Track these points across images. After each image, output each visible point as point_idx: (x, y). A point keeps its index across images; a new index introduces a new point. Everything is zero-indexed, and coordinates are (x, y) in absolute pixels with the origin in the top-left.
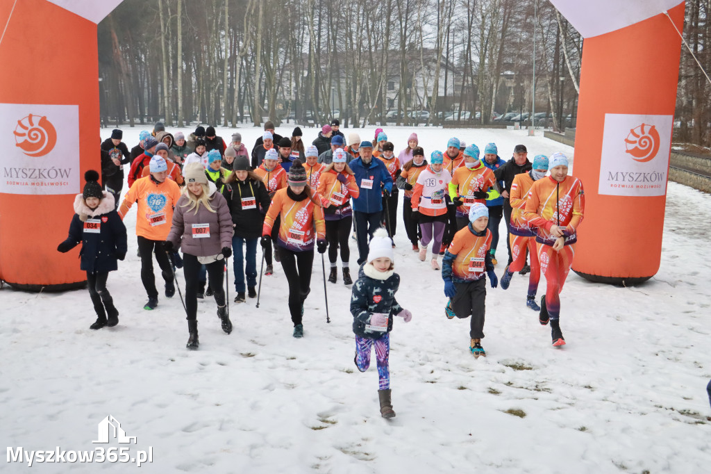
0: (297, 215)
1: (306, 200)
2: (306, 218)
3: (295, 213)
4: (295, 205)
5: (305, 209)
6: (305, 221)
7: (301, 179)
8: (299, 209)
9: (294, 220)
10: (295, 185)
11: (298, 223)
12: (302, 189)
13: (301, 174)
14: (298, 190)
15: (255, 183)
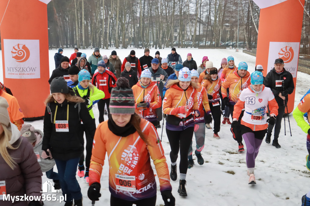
0: (124, 155)
1: (134, 135)
2: (136, 158)
3: (121, 153)
4: (120, 141)
5: (133, 147)
6: (135, 163)
7: (125, 103)
8: (126, 147)
9: (121, 162)
10: (118, 112)
11: (126, 165)
12: (128, 119)
13: (127, 96)
14: (122, 120)
15: (75, 107)
